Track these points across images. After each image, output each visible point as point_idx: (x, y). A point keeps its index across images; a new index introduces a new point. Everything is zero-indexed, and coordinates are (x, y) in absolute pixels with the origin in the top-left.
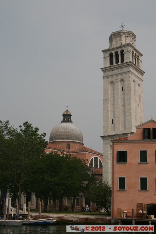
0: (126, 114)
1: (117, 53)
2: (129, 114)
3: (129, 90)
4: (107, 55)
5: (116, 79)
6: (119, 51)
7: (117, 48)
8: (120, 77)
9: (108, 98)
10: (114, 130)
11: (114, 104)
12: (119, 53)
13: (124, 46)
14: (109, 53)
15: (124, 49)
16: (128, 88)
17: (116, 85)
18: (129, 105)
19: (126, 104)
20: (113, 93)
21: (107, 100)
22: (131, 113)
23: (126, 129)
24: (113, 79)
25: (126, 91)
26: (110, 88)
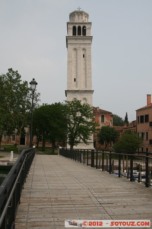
0: (87, 76)
1: (79, 27)
2: (90, 76)
3: (90, 57)
4: (71, 27)
5: (79, 47)
6: (82, 26)
7: (80, 23)
8: (82, 46)
10: (77, 87)
11: (76, 67)
12: (82, 28)
13: (86, 23)
14: (73, 26)
15: (86, 25)
16: (89, 56)
17: (79, 52)
18: (89, 69)
19: (87, 68)
20: (76, 58)
21: (71, 62)
23: (87, 87)
24: (77, 46)
25: (87, 58)
26: (73, 53)
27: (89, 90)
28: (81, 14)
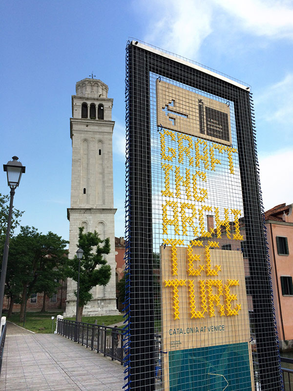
0: (106, 185)
1: (93, 106)
2: (110, 185)
3: (111, 155)
4: (79, 103)
5: (92, 138)
6: (97, 103)
7: (94, 99)
8: (98, 136)
9: (80, 159)
10: (88, 203)
11: (88, 169)
12: (97, 106)
13: (104, 100)
14: (82, 102)
15: (104, 103)
16: (109, 152)
17: (91, 145)
18: (109, 174)
19: (106, 172)
20: (87, 154)
21: (77, 161)
22: (112, 184)
23: (106, 203)
24: (88, 136)
25: (106, 156)
26: (82, 147)
27: (109, 208)
28: (96, 85)
